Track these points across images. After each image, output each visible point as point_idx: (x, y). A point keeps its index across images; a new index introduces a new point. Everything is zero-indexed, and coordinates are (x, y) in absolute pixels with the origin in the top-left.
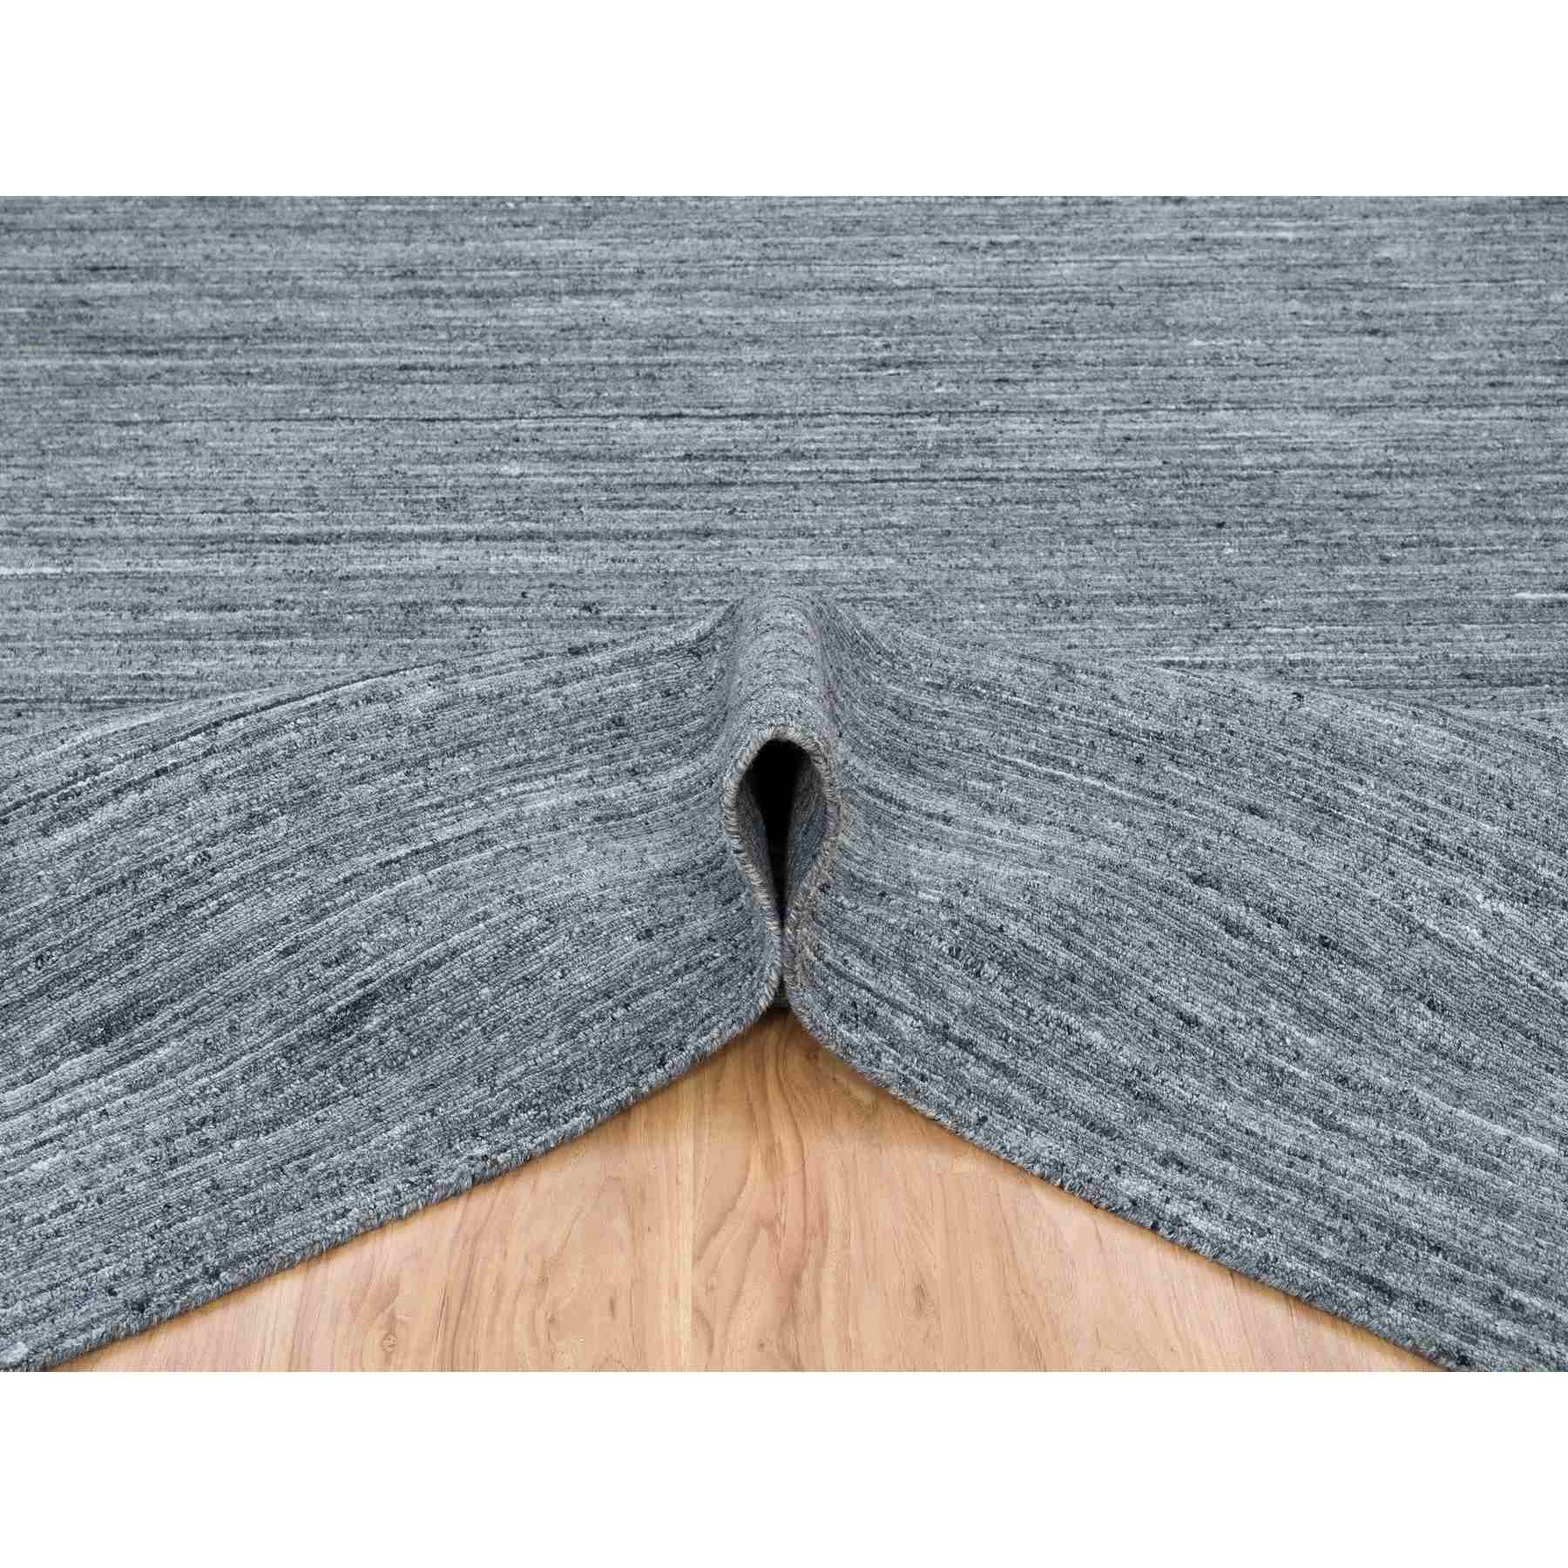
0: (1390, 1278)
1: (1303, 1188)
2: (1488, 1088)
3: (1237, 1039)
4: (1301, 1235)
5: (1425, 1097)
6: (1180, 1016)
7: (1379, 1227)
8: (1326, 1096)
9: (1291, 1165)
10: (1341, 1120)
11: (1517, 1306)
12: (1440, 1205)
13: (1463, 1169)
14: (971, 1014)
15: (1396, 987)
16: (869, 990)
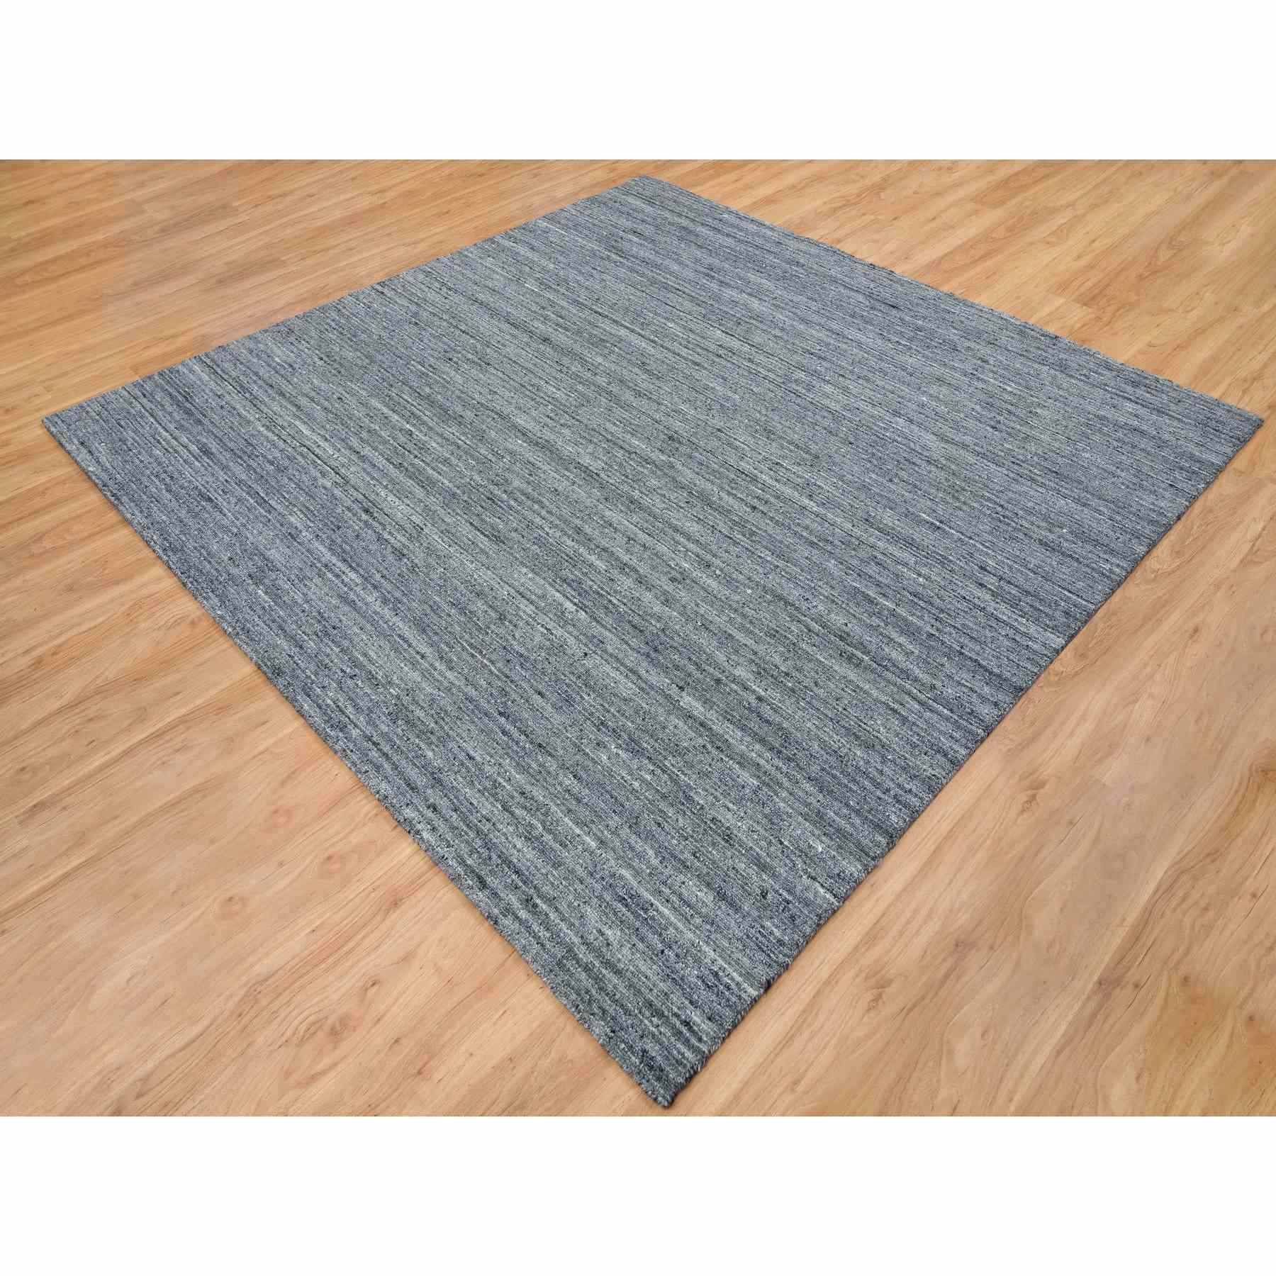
0: (489, 880)
1: (478, 832)
2: (584, 813)
3: (487, 768)
4: (464, 850)
5: (554, 808)
6: (468, 755)
7: (499, 857)
8: (512, 797)
9: (480, 821)
10: (513, 808)
11: (535, 906)
12: (530, 854)
13: (551, 843)
14: (383, 735)
15: (562, 767)
16: (349, 718)
